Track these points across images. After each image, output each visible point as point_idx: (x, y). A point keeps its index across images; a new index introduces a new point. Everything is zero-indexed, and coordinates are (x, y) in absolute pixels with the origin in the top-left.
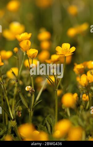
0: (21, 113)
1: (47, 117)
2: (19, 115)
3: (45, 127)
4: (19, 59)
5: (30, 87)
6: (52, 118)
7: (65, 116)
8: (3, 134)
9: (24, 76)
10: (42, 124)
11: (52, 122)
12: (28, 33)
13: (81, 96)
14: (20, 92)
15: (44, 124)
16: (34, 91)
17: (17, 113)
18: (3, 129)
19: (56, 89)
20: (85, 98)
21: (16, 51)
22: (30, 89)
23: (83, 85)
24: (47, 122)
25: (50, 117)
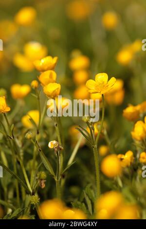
0: (45, 183)
1: (86, 189)
2: (41, 185)
3: (84, 204)
4: (40, 98)
5: (55, 142)
6: (94, 191)
7: (115, 186)
8: (17, 215)
9: (48, 124)
10: (79, 200)
11: (94, 196)
12: (53, 57)
13: (138, 156)
14: (40, 150)
15: (82, 200)
16: (62, 148)
17: (39, 182)
18: (17, 208)
19: (94, 145)
20: (143, 158)
21: (34, 86)
22: (55, 145)
23: (139, 138)
24: (85, 196)
25: (91, 188)
